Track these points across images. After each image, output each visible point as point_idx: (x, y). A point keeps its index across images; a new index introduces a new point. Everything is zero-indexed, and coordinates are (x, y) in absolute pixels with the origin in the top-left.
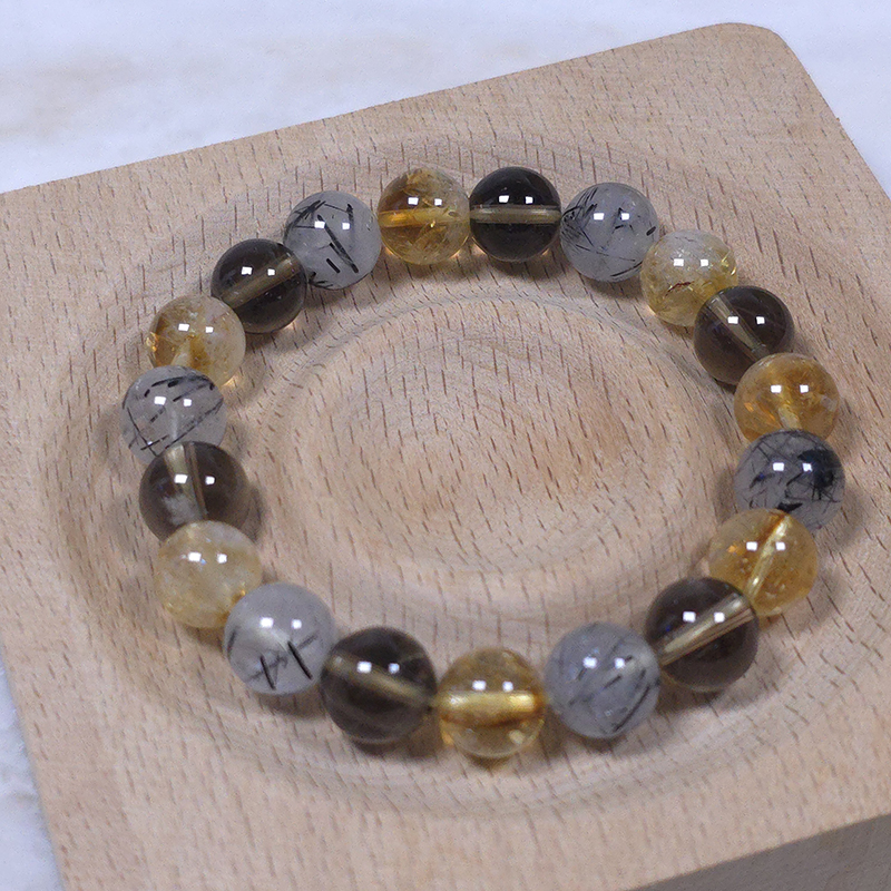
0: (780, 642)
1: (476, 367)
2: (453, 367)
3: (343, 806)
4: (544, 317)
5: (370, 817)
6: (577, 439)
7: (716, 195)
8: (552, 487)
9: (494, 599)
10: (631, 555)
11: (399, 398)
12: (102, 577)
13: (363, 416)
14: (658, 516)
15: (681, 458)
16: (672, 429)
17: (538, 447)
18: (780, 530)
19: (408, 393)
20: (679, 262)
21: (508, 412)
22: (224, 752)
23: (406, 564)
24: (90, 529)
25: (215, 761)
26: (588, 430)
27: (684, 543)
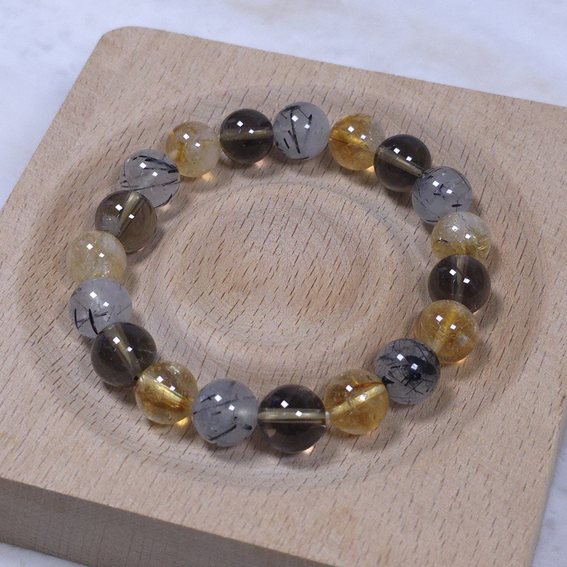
0: (344, 448)
1: (316, 230)
2: (304, 224)
3: (54, 399)
4: (364, 222)
5: (60, 411)
6: (335, 292)
7: (515, 205)
8: (303, 311)
9: (210, 344)
10: (293, 361)
11: (266, 226)
12: (59, 237)
13: (238, 225)
14: (324, 349)
15: (362, 328)
16: (372, 311)
17: (316, 288)
18: (374, 390)
19: (272, 225)
20: (455, 228)
21: (317, 261)
22: (29, 345)
23: (185, 305)
24: (74, 212)
25: (20, 346)
26: (343, 291)
27: (329, 371)
